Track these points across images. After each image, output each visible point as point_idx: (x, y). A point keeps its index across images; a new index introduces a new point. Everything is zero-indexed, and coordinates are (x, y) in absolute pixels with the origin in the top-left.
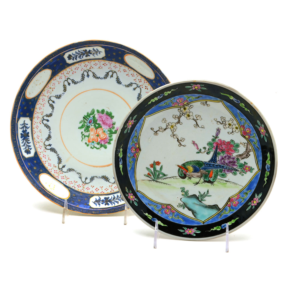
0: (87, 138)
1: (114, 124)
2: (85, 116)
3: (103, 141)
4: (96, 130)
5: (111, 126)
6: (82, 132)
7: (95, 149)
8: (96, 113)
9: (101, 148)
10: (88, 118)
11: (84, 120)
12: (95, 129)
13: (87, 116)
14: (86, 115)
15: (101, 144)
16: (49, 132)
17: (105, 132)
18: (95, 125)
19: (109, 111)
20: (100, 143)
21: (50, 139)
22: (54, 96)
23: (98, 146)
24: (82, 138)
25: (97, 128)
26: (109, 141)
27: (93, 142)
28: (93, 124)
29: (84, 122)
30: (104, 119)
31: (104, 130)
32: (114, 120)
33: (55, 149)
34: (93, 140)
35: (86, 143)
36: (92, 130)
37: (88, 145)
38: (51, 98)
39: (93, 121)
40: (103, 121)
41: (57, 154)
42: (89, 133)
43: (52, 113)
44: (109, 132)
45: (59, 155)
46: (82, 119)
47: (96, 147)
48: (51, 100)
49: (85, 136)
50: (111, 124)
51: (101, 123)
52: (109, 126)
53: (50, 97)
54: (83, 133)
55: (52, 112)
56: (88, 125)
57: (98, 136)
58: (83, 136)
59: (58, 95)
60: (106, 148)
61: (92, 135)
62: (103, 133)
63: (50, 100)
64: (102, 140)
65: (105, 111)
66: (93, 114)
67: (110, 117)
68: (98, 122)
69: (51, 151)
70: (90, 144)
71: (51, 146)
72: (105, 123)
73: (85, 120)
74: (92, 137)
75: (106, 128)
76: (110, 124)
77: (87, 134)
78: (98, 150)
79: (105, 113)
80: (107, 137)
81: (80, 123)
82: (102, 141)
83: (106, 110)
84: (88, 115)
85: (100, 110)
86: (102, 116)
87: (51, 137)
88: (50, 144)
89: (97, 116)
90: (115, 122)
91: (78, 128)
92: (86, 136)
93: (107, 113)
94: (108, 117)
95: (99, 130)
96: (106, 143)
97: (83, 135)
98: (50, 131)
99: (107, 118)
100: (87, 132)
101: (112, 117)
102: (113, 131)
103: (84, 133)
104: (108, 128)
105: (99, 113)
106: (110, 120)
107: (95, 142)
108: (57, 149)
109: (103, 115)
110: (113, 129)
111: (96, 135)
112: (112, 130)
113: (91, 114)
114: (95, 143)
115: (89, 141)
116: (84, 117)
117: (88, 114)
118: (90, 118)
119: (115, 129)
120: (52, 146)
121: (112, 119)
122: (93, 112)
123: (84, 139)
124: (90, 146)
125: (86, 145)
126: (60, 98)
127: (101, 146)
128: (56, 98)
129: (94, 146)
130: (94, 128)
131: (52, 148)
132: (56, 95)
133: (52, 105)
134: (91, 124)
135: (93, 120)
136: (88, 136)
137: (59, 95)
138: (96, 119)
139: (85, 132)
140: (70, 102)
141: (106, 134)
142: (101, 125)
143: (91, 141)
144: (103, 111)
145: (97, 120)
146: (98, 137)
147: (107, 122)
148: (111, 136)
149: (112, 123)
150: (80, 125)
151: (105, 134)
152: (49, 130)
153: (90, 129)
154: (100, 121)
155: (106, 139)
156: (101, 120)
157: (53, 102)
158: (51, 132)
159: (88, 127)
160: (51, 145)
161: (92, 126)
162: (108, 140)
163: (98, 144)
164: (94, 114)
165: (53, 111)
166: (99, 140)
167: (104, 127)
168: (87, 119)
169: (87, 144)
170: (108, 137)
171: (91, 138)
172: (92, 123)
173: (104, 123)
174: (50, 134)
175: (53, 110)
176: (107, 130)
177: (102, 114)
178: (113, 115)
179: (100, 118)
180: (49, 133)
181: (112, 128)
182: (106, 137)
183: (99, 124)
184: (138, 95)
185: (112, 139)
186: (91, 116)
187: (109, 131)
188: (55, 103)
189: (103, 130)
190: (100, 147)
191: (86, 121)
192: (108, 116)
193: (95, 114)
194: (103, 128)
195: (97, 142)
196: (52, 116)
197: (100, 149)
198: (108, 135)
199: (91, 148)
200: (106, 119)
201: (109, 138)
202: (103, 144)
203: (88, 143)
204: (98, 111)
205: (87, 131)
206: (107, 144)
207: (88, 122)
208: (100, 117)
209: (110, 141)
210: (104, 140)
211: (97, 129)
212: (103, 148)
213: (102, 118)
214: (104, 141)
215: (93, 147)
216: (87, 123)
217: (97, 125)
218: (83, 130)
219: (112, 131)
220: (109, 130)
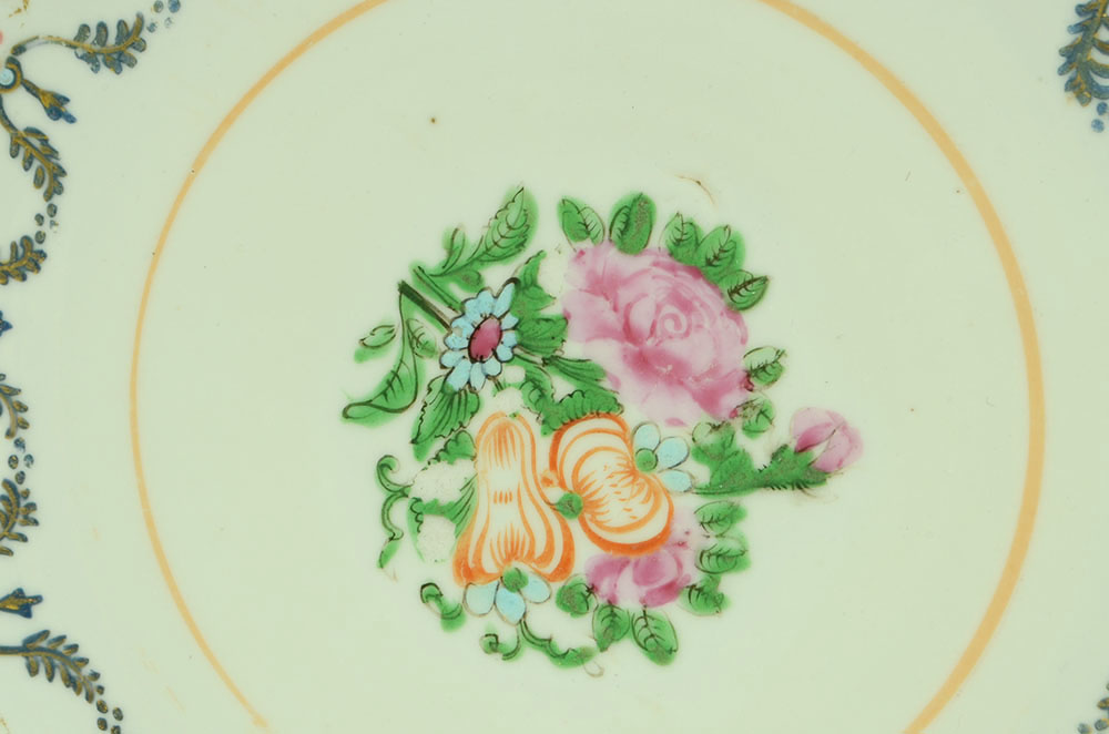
0: (438, 531)
1: (761, 373)
2: (419, 272)
3: (628, 575)
4: (544, 444)
5: (734, 399)
6: (384, 466)
7: (532, 658)
8: (548, 234)
9: (602, 659)
10: (458, 291)
11: (406, 324)
12: (537, 428)
13: (448, 270)
14: (434, 258)
15: (611, 603)
16: (8, 448)
17: (651, 460)
18: (533, 383)
19: (708, 221)
20: (592, 590)
21: (23, 539)
22: (58, 41)
23: (575, 631)
24: (383, 535)
25: (558, 421)
26: (697, 578)
27: (515, 583)
28: (515, 374)
29: (413, 340)
30: (642, 318)
31: (645, 439)
32: (764, 326)
33: (81, 653)
34: (513, 553)
35: (430, 592)
36: (503, 436)
37: (451, 617)
38: (23, 59)
39: (510, 338)
40: (628, 333)
41: (102, 707)
42: (463, 469)
43: (41, 237)
44: (702, 473)
45: (119, 715)
46: (387, 308)
47: (545, 645)
48: (32, 89)
49: (418, 513)
50: (725, 371)
51: (607, 355)
52: (708, 400)
53: (19, 49)
54: (398, 477)
55: (40, 219)
56: (456, 382)
57: (574, 506)
58: (400, 512)
59: (102, 27)
60: (660, 650)
61: (504, 498)
62: (632, 473)
63: (20, 80)
64: (620, 556)
65: (663, 215)
66: (521, 246)
67: (714, 285)
68: (572, 349)
69: (33, 671)
70: (480, 596)
71: (35, 609)
72: (662, 357)
73: (420, 319)
74: (498, 521)
75: (675, 422)
76: (713, 371)
77: (440, 482)
78: (575, 675)
79: (660, 238)
80: (678, 532)
81: (360, 357)
82: (617, 568)
83: (671, 202)
84: (462, 265)
85: (602, 203)
86: (626, 282)
87: (32, 507)
88: (19, 594)
89: (560, 278)
90: (780, 354)
91: (345, 415)
92: (437, 509)
93: (686, 238)
94: (700, 291)
95: (579, 440)
96: (671, 590)
97: (402, 492)
98: (19, 444)
99: (686, 306)
100: (442, 466)
101: (744, 292)
102: (758, 451)
103: (407, 469)
104: (695, 418)
105: (586, 245)
106: (725, 323)
107: (532, 579)
108: (97, 654)
109: (628, 265)
110: (750, 431)
111: (555, 494)
112: (742, 441)
113: (488, 255)
114: (536, 588)
115: (468, 572)
116: (405, 289)
117: (452, 246)
118: (486, 297)
119: (782, 432)
120: (42, 619)
121: (749, 317)
122: (514, 230)
123: (405, 545)
124: (472, 630)
125: (429, 617)
126: (132, 63)
127: (613, 627)
128: (90, 58)
129: (523, 623)
130: (531, 417)
131: (45, 634)
132: (84, 29)
133: (45, 141)
134: (492, 366)
135: (509, 321)
136: (459, 512)
137: (121, 24)
138: (553, 311)
139: (419, 455)
140: (238, 109)
141: (667, 493)
142: (606, 384)
143: (489, 565)
144: (633, 218)
145: (566, 318)
146: (575, 526)
147: (677, 348)
148: (731, 516)
149: (744, 364)
150: (369, 378)
151: (656, 493)
152: (9, 434)
153: (474, 426)
154: (604, 332)
155: (664, 554)
156: (613, 319)
157: (57, 107)
158: (30, 458)
159: (458, 402)
160: (38, 599)
161: (499, 387)
162: (688, 557)
163: (573, 601)
164: (530, 251)
165: (53, 210)
166: (586, 555)
167: (641, 403)
168: (448, 314)
169: (438, 597)
170: (697, 530)
171: (492, 536)
172: (504, 352)
173: (644, 363)
174: (21, 477)
175: (56, 200)
176: (675, 446)
177: (624, 249)
178: (753, 264)
179: (603, 305)
180: (13, 461)
181: (737, 424)
182: (666, 531)
183: (581, 372)
184: (1076, 19)
185: (730, 545)
186: (495, 275)
187: (701, 453)
188: (71, 119)
189: (627, 435)
190: (591, 644)
191: (431, 332)
192: (696, 272)
193: (540, 254)
194: (632, 416)
195: (557, 586)
196: (37, 268)
197: (591, 666)
198: (695, 501)
199: (493, 644)
200: (670, 309)
201: (700, 540)
202: (630, 599)
203: (452, 591)
204: (575, 221)
205: (439, 444)
206: (676, 613)
207: (459, 339)
208: (602, 286)
209: (713, 575)
210: (643, 557)
211: (567, 425)
212: (626, 653)
213: (625, 296)
214: (645, 575)
215: (508, 636)
216: (449, 359)
217: (561, 386)
218: (395, 434)
219: (744, 457)
220: (710, 439)
